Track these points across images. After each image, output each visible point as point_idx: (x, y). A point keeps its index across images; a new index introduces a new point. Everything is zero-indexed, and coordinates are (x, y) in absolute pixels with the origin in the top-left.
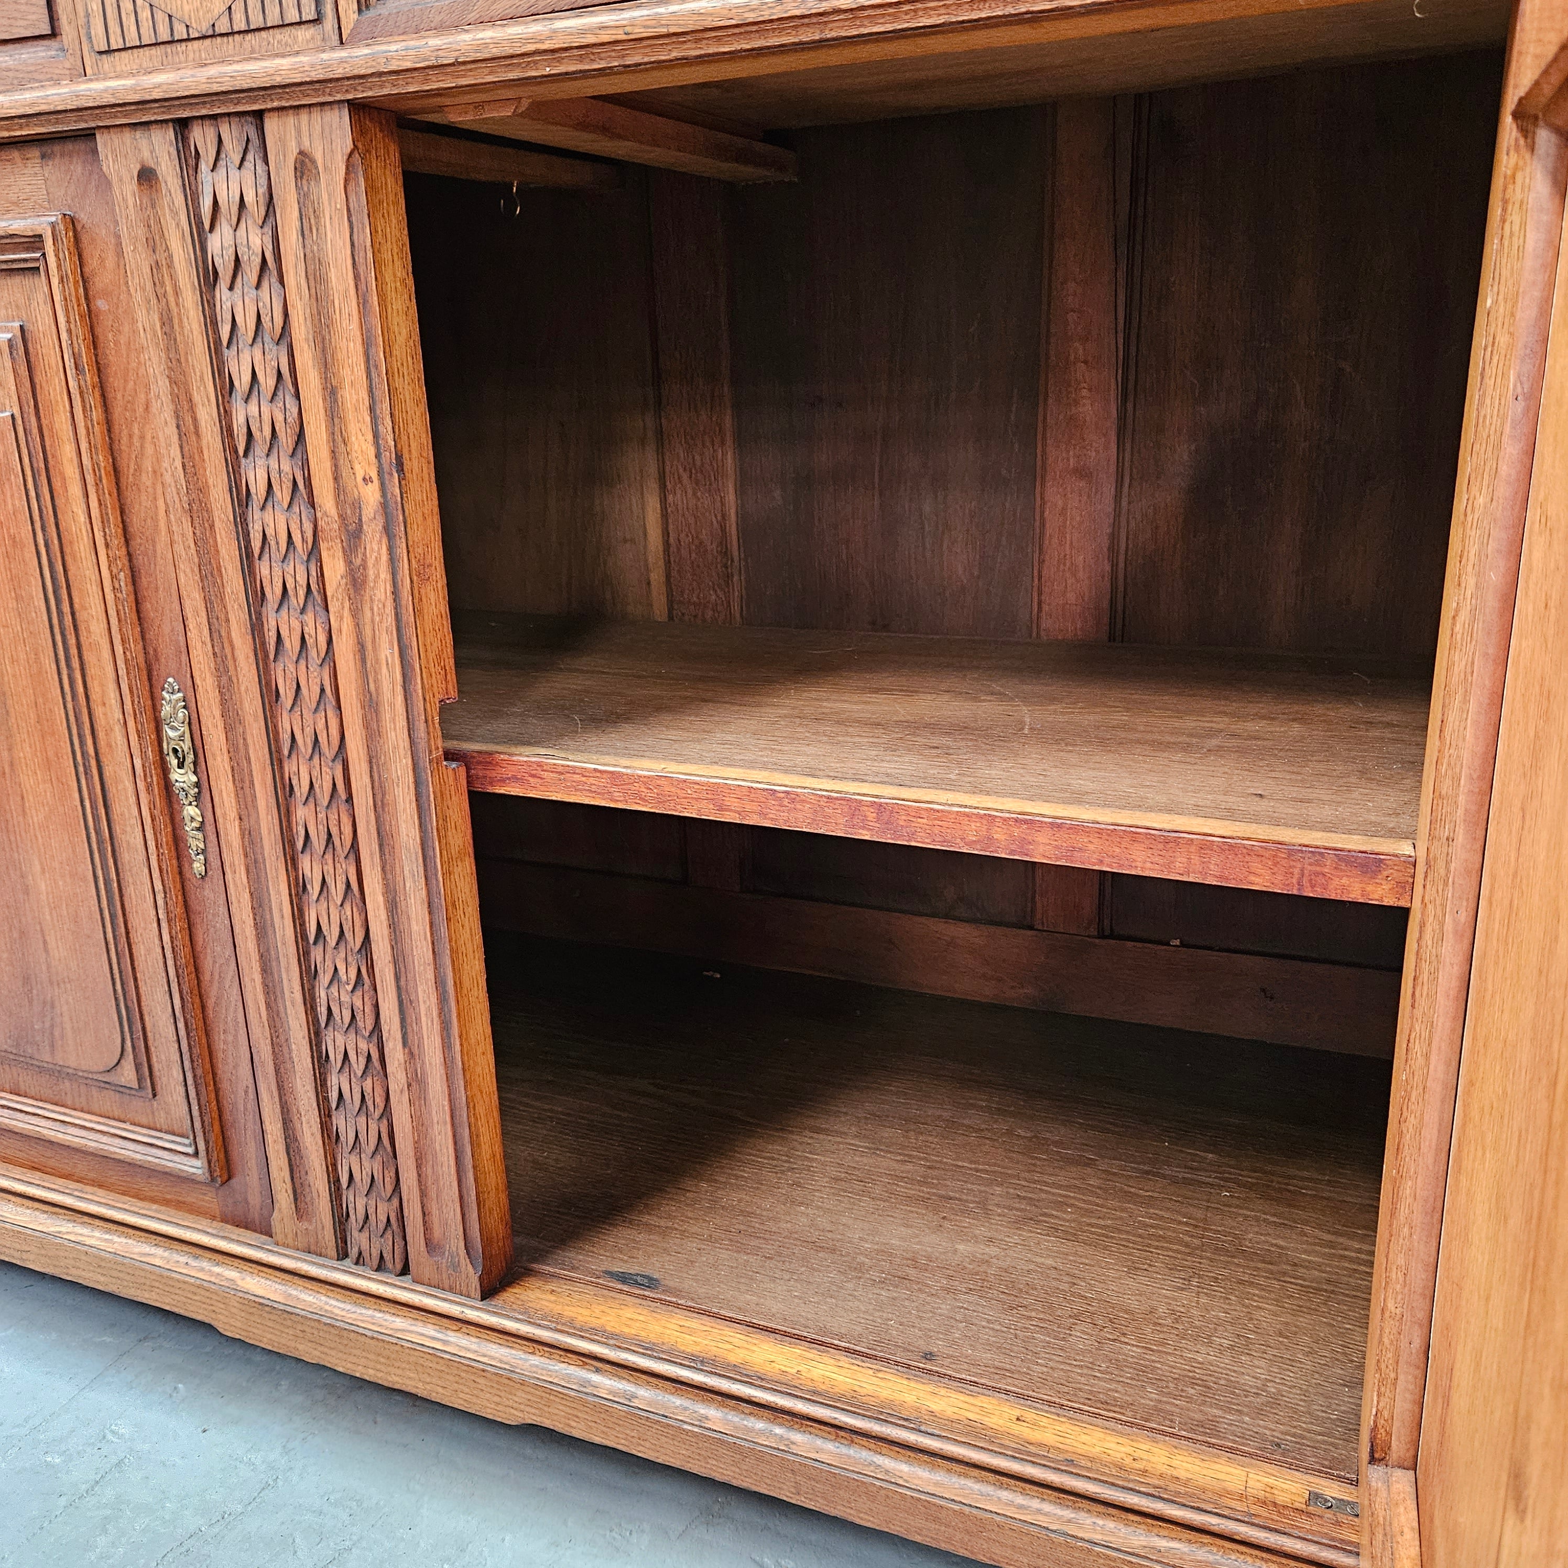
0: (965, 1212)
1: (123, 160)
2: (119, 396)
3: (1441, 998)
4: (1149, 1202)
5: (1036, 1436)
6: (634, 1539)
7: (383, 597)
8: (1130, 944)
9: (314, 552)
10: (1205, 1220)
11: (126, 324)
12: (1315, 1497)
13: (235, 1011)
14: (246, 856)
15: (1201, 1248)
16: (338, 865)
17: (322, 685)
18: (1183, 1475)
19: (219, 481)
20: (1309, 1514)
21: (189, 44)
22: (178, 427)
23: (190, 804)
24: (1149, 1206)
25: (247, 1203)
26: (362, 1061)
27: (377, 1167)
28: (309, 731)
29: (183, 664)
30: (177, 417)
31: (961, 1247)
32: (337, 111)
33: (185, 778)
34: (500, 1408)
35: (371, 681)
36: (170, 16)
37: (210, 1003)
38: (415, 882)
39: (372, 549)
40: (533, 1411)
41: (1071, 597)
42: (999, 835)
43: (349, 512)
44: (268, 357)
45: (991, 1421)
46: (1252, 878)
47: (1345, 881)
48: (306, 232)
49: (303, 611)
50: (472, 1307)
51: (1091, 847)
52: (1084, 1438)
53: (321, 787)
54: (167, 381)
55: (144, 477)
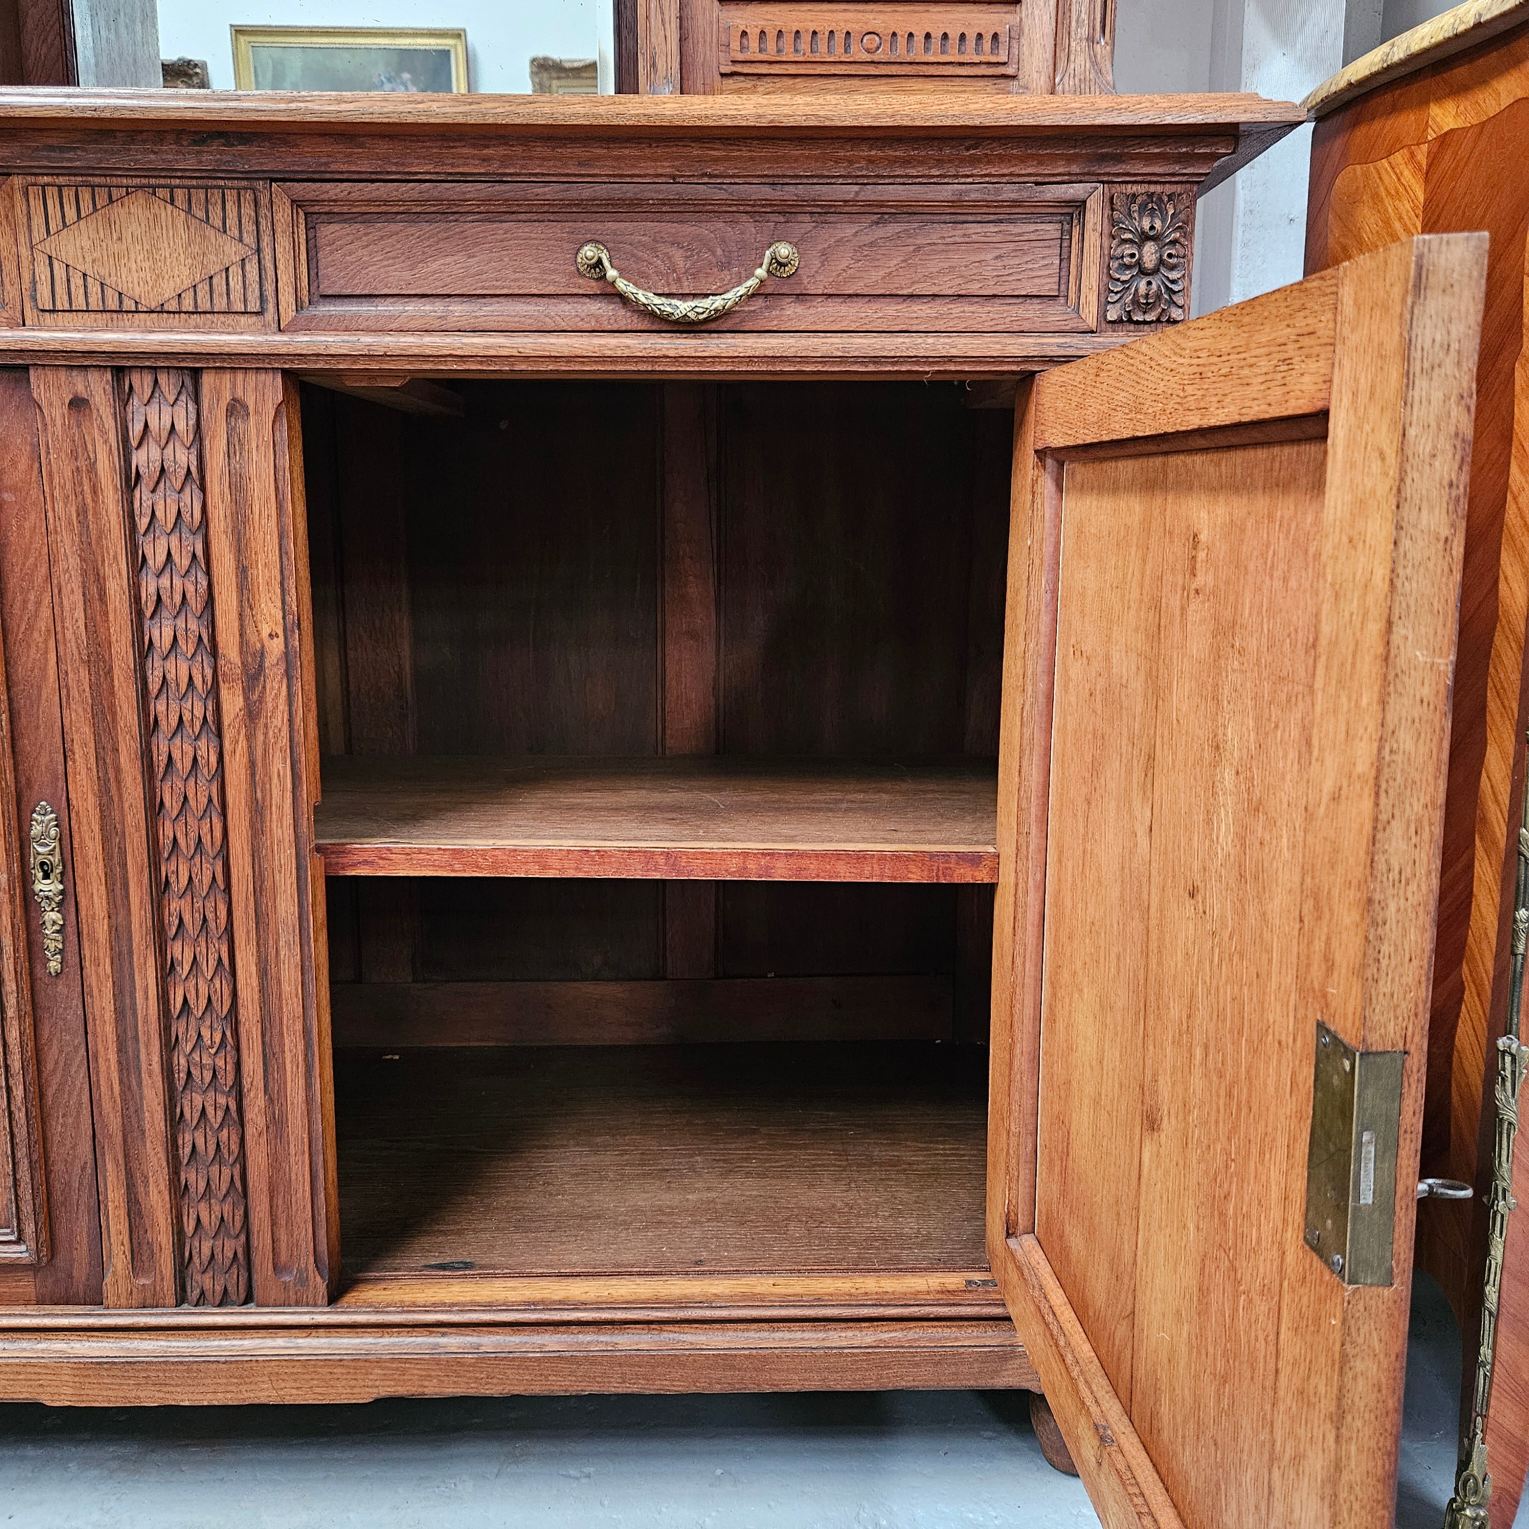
0: (682, 1176)
1: (56, 391)
2: (17, 569)
3: (1029, 928)
4: (805, 1147)
5: (791, 1291)
6: (460, 1487)
7: (280, 724)
8: (739, 981)
9: (214, 691)
10: (844, 1150)
11: (33, 513)
12: (969, 1282)
13: (79, 1095)
14: (111, 949)
15: (850, 1165)
16: (211, 945)
17: (210, 796)
18: (890, 1290)
19: (123, 638)
20: (970, 1291)
21: (136, 315)
22: (84, 595)
23: (53, 910)
24: (806, 1149)
25: (71, 1276)
26: (220, 1114)
27: (227, 1208)
28: (193, 835)
29: (59, 789)
30: (84, 587)
31: (690, 1197)
32: (271, 375)
33: (52, 887)
34: (356, 1391)
35: (258, 791)
36: (120, 294)
37: (50, 1092)
38: (290, 950)
39: (272, 688)
40: (388, 1383)
41: (687, 722)
42: (751, 865)
43: (250, 660)
44: (184, 543)
45: (758, 1290)
46: (910, 875)
47: (962, 871)
48: (232, 455)
49: (197, 738)
50: (321, 1313)
51: (812, 866)
52: (820, 1285)
53: (201, 881)
54: (78, 560)
55: (36, 634)
